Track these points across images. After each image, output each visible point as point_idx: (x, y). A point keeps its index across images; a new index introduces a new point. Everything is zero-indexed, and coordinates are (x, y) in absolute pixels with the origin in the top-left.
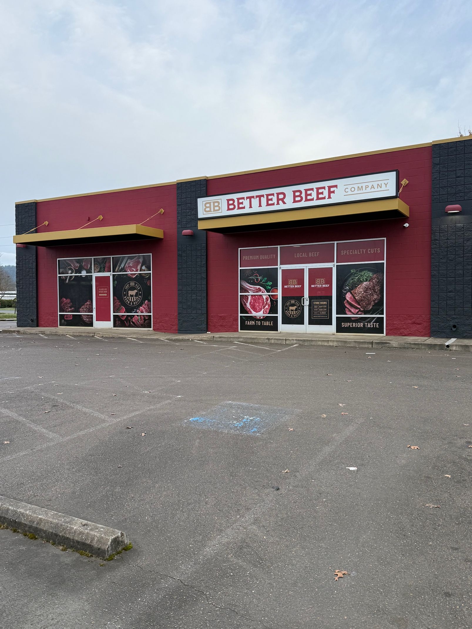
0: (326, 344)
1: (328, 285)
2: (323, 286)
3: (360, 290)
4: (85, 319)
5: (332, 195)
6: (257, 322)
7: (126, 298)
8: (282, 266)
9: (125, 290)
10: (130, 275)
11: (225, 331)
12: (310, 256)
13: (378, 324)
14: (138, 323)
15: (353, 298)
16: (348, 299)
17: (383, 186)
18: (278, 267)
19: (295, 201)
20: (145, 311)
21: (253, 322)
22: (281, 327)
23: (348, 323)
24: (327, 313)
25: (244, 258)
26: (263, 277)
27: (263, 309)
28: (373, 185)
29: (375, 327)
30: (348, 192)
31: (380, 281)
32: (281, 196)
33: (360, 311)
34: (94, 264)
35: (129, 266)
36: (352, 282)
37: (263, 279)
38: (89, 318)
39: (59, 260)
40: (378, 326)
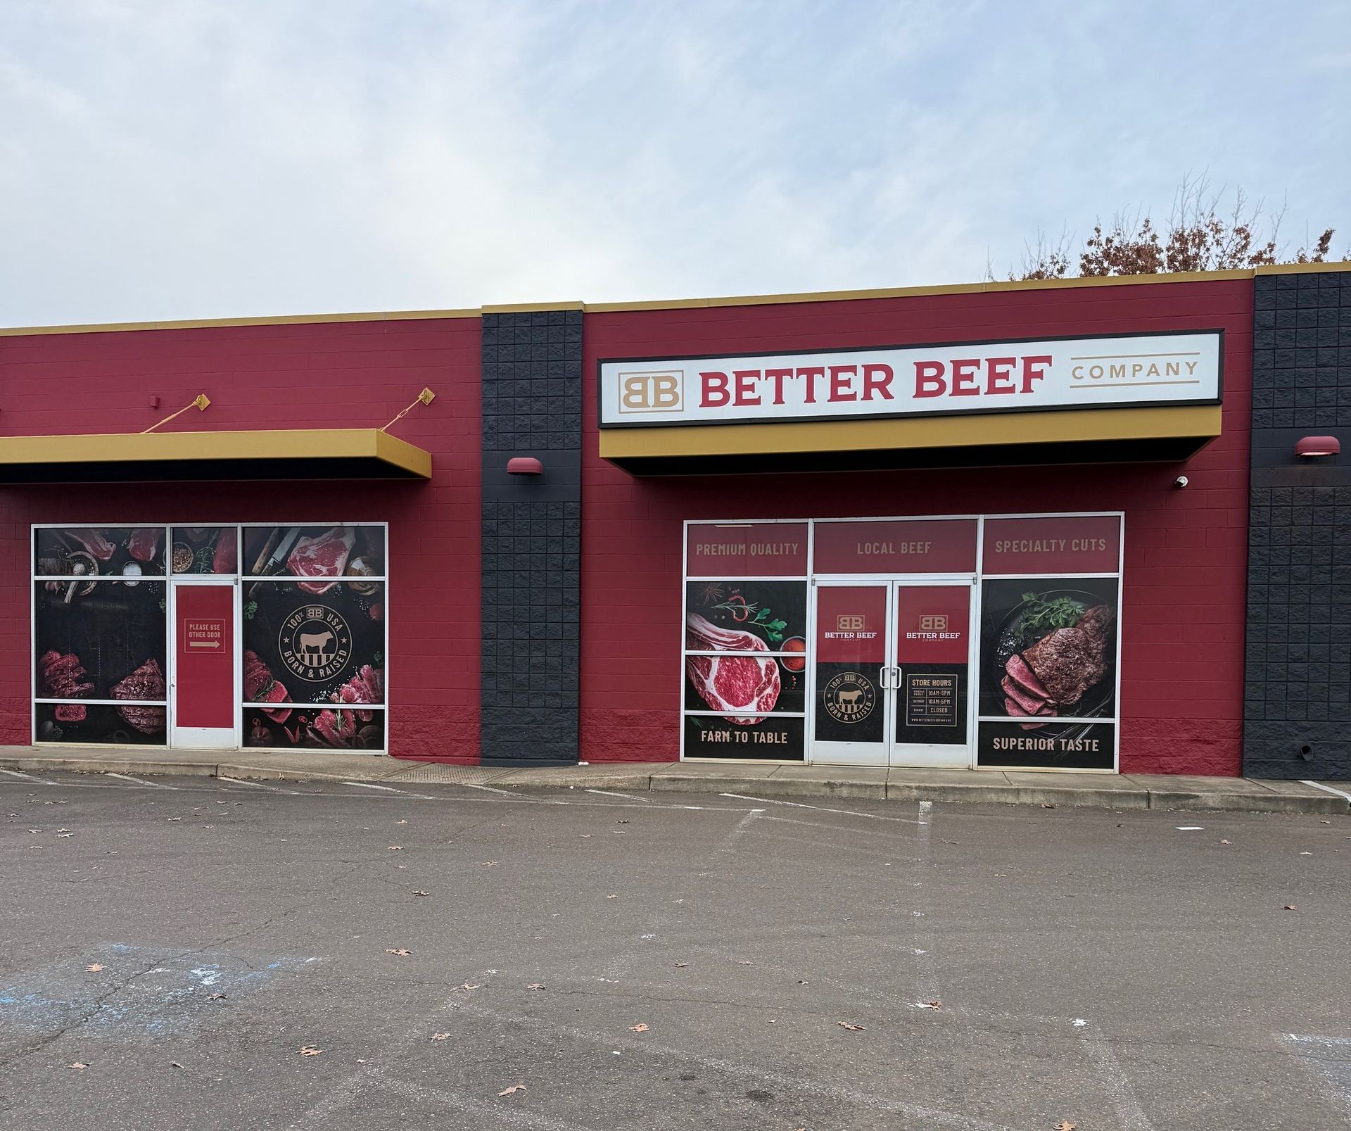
0: (1011, 799)
1: (957, 635)
2: (942, 636)
3: (1048, 648)
4: (134, 721)
5: (1035, 382)
6: (737, 733)
7: (290, 657)
8: (818, 577)
9: (288, 632)
10: (306, 585)
11: (638, 758)
12: (903, 552)
13: (1096, 743)
14: (336, 733)
15: (1026, 670)
16: (1011, 672)
17: (1184, 370)
18: (809, 577)
19: (920, 393)
20: (360, 697)
21: (724, 732)
22: (815, 749)
23: (1011, 740)
24: (951, 710)
25: (698, 550)
26: (760, 608)
27: (758, 696)
28: (1153, 365)
29: (1087, 749)
30: (1082, 377)
31: (1105, 627)
32: (878, 376)
33: (1046, 706)
34: (174, 548)
35: (302, 559)
36: (1026, 629)
37: (758, 612)
38: (150, 716)
39: (36, 530)
40: (1096, 748)
